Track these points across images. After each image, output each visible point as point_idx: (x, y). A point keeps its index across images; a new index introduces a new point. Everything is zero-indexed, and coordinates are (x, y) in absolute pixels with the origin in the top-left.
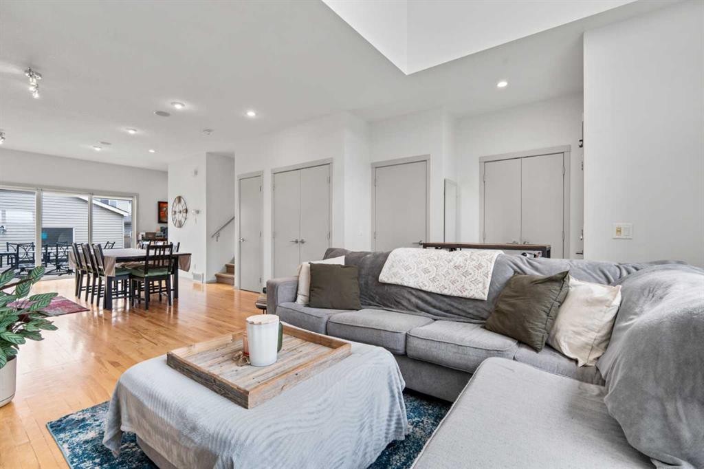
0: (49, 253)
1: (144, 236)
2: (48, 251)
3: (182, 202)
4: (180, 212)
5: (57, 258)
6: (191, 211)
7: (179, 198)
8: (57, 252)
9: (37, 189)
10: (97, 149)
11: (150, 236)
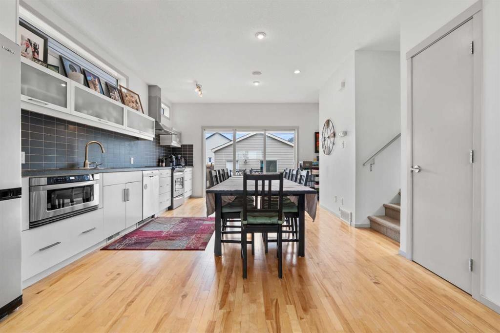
1: (302, 165)
3: (331, 125)
4: (329, 137)
6: (339, 134)
7: (328, 123)
9: (233, 130)
10: (256, 84)
11: (307, 165)
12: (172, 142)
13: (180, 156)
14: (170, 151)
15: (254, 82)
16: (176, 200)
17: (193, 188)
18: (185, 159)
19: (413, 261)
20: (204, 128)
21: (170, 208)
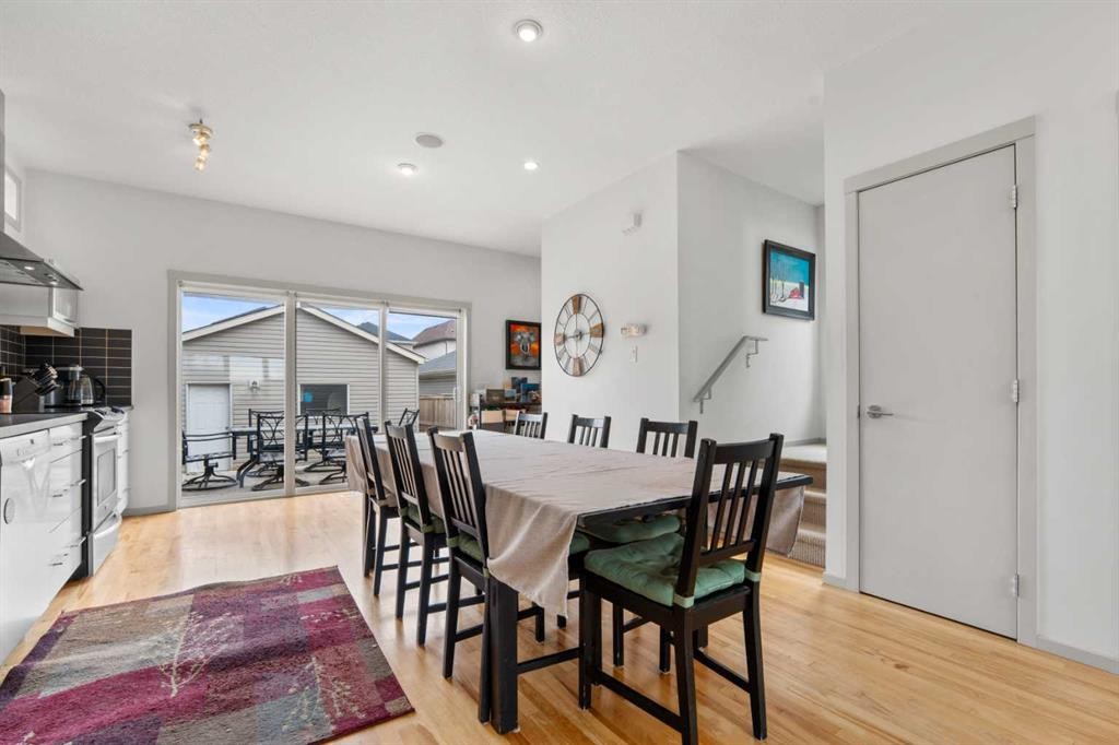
0: (311, 432)
1: (485, 398)
2: (310, 427)
3: (588, 308)
4: (582, 335)
5: (324, 440)
7: (577, 301)
8: (324, 428)
9: (288, 294)
10: (407, 172)
11: (494, 398)
12: (50, 315)
13: (79, 368)
14: (19, 349)
15: (402, 165)
16: (99, 539)
17: (129, 484)
18: (96, 382)
19: (862, 593)
20: (176, 279)
21: (81, 575)
